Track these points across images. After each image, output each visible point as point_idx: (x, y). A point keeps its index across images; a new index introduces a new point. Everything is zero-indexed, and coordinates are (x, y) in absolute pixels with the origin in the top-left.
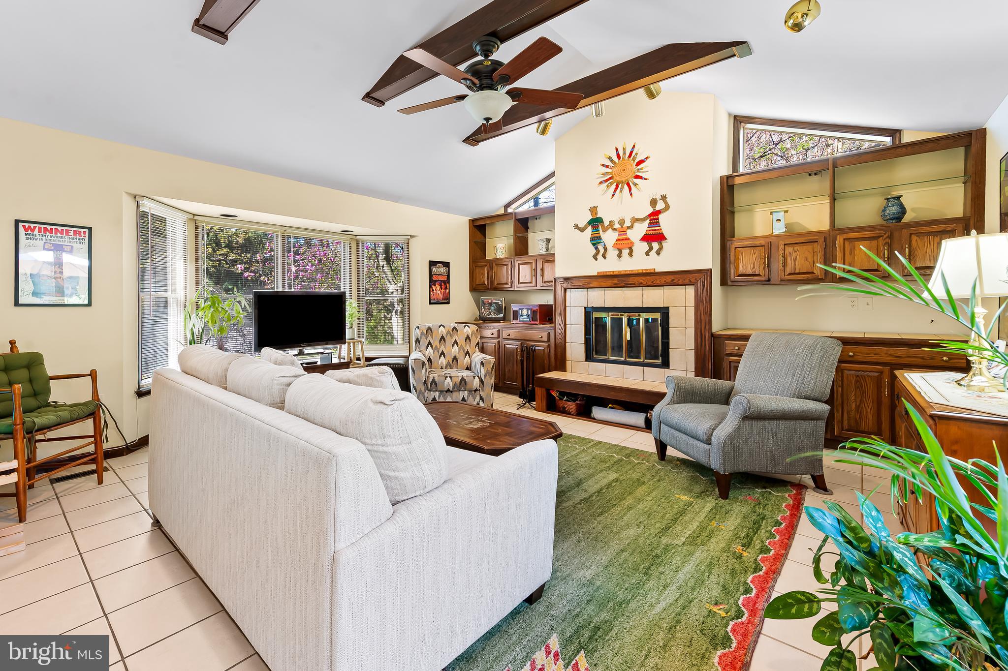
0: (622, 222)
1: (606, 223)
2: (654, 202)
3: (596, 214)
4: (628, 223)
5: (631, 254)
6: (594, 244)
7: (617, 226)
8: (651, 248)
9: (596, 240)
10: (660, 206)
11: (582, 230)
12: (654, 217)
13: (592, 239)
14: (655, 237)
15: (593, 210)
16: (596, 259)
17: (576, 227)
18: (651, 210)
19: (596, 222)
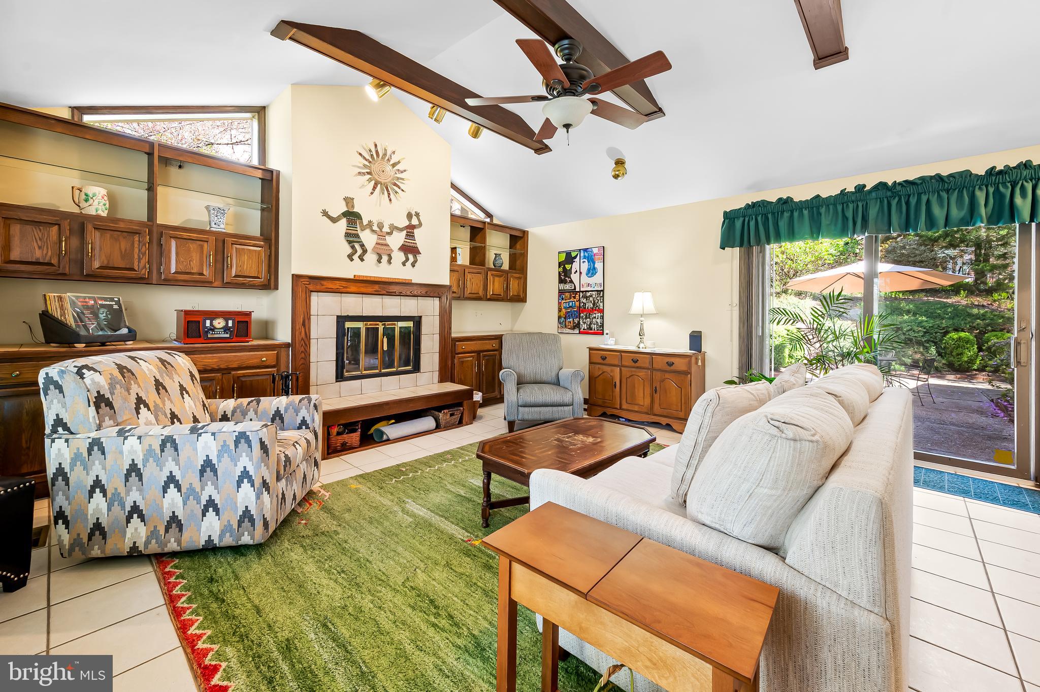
0: (381, 226)
1: (365, 222)
2: (409, 216)
3: (353, 207)
4: (386, 229)
5: (389, 262)
6: (350, 242)
7: (375, 228)
8: (407, 259)
9: (352, 238)
10: (415, 221)
11: (334, 220)
12: (410, 230)
13: (347, 235)
14: (410, 250)
15: (349, 201)
16: (352, 260)
17: (325, 213)
18: (407, 223)
19: (352, 216)
